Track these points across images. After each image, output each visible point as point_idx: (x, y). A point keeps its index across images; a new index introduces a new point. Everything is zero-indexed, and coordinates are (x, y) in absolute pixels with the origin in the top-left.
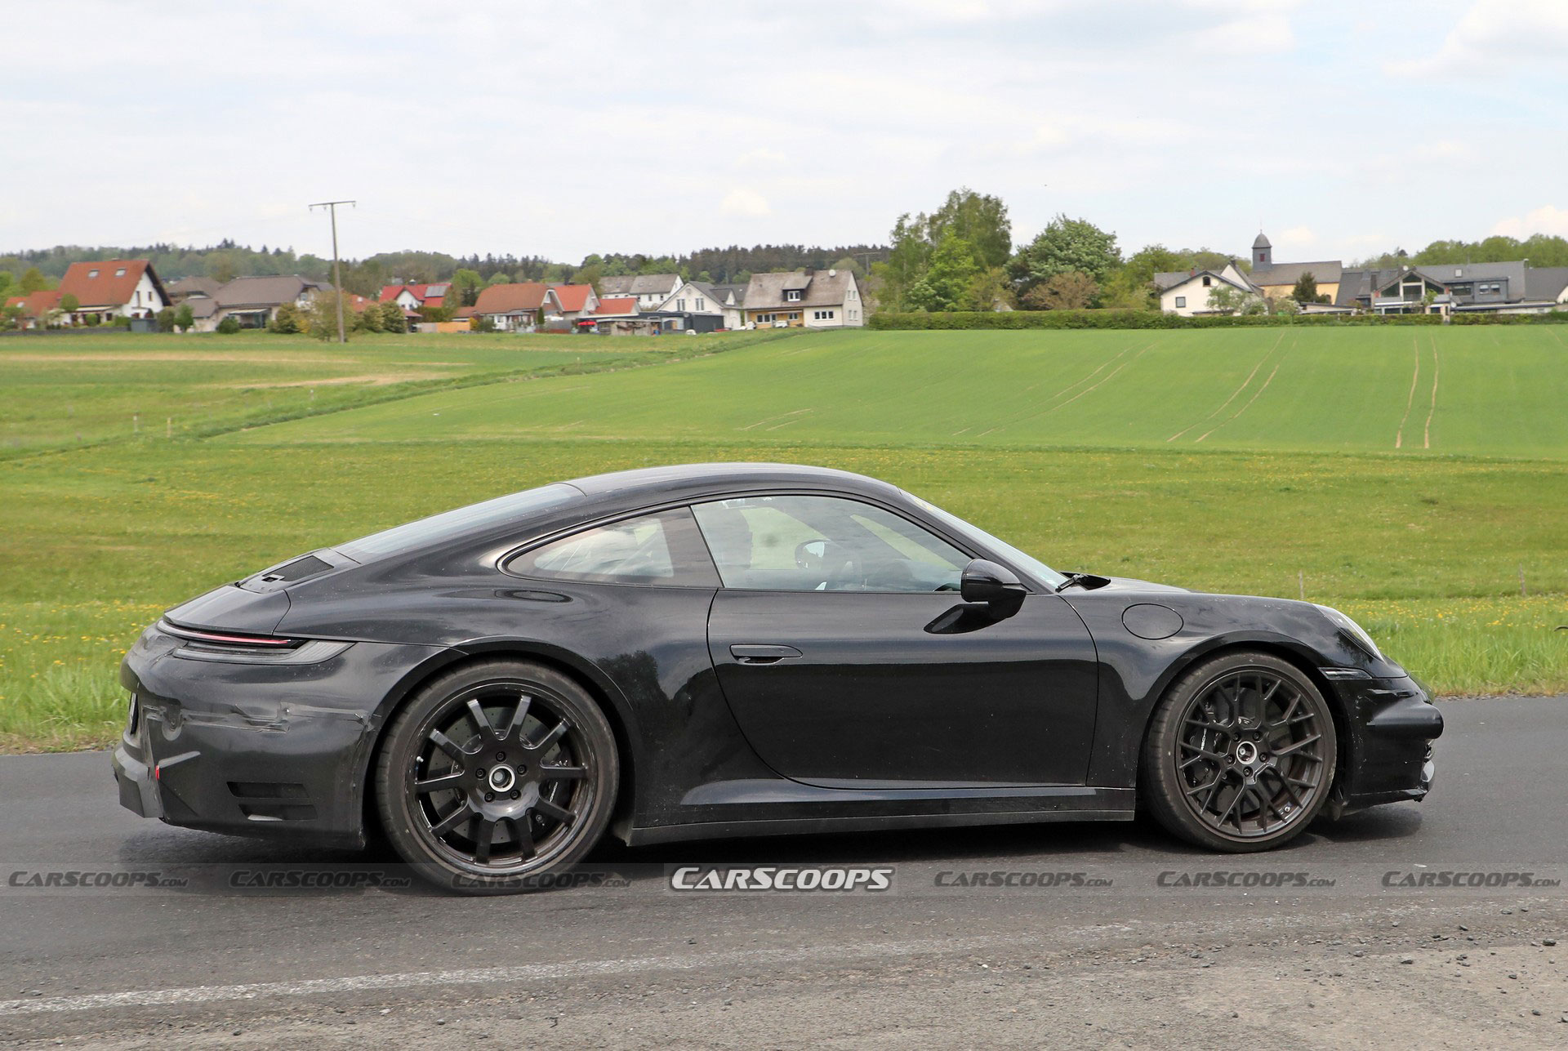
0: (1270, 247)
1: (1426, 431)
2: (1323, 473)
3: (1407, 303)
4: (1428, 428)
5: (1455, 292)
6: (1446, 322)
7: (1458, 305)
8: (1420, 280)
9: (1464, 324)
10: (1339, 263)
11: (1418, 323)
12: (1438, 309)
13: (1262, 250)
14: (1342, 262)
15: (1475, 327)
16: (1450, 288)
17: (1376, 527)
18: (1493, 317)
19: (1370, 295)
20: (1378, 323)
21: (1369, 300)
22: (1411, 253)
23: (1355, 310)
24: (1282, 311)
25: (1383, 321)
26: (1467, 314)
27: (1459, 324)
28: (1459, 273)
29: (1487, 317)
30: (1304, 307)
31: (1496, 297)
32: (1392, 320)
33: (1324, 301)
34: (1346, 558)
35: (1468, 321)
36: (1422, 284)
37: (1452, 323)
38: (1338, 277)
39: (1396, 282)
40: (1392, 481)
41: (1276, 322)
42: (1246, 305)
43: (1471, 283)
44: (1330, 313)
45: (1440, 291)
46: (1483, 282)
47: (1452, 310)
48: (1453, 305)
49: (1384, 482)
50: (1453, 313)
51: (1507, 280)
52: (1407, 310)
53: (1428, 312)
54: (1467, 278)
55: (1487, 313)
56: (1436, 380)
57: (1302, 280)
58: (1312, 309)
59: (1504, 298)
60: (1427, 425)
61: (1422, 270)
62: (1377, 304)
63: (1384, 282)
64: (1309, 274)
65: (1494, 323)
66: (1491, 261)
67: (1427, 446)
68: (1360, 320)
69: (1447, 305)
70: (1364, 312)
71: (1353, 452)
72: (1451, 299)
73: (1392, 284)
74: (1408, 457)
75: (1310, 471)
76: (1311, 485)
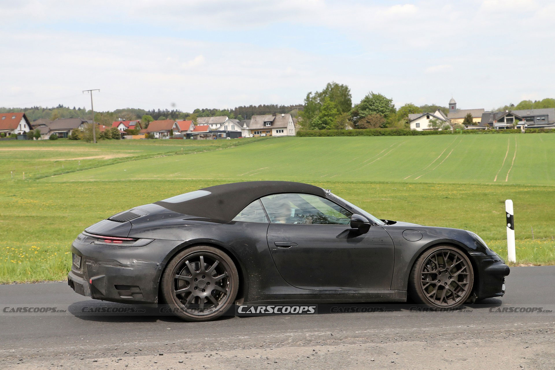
0: (455, 104)
1: (508, 175)
2: (462, 191)
3: (507, 125)
4: (509, 174)
5: (527, 120)
6: (523, 132)
7: (528, 125)
8: (512, 116)
9: (530, 133)
10: (483, 109)
11: (512, 132)
12: (520, 127)
13: (453, 105)
14: (485, 109)
15: (529, 134)
16: (525, 119)
17: (479, 212)
18: (541, 130)
19: (493, 122)
20: (496, 132)
21: (492, 124)
22: (516, 105)
23: (487, 128)
24: (458, 128)
25: (498, 132)
26: (532, 129)
27: (528, 133)
28: (528, 113)
29: (539, 130)
30: (467, 127)
31: (543, 122)
32: (501, 132)
33: (475, 124)
34: (465, 224)
35: (531, 132)
36: (514, 117)
37: (525, 132)
38: (481, 115)
39: (503, 117)
40: (488, 194)
41: (455, 133)
42: (443, 126)
43: (533, 117)
44: (477, 129)
45: (520, 120)
46: (538, 116)
47: (526, 127)
48: (526, 125)
49: (485, 195)
50: (526, 129)
51: (548, 116)
52: (507, 128)
53: (516, 128)
54: (532, 115)
55: (539, 129)
56: (515, 155)
57: (467, 116)
58: (469, 128)
59: (547, 123)
60: (509, 172)
61: (514, 112)
62: (495, 125)
63: (499, 116)
64: (470, 114)
65: (542, 132)
66: (545, 108)
67: (506, 181)
68: (489, 131)
69: (523, 125)
70: (490, 128)
71: (476, 183)
72: (525, 123)
73: (502, 117)
74: (497, 185)
75: (457, 190)
76: (456, 196)
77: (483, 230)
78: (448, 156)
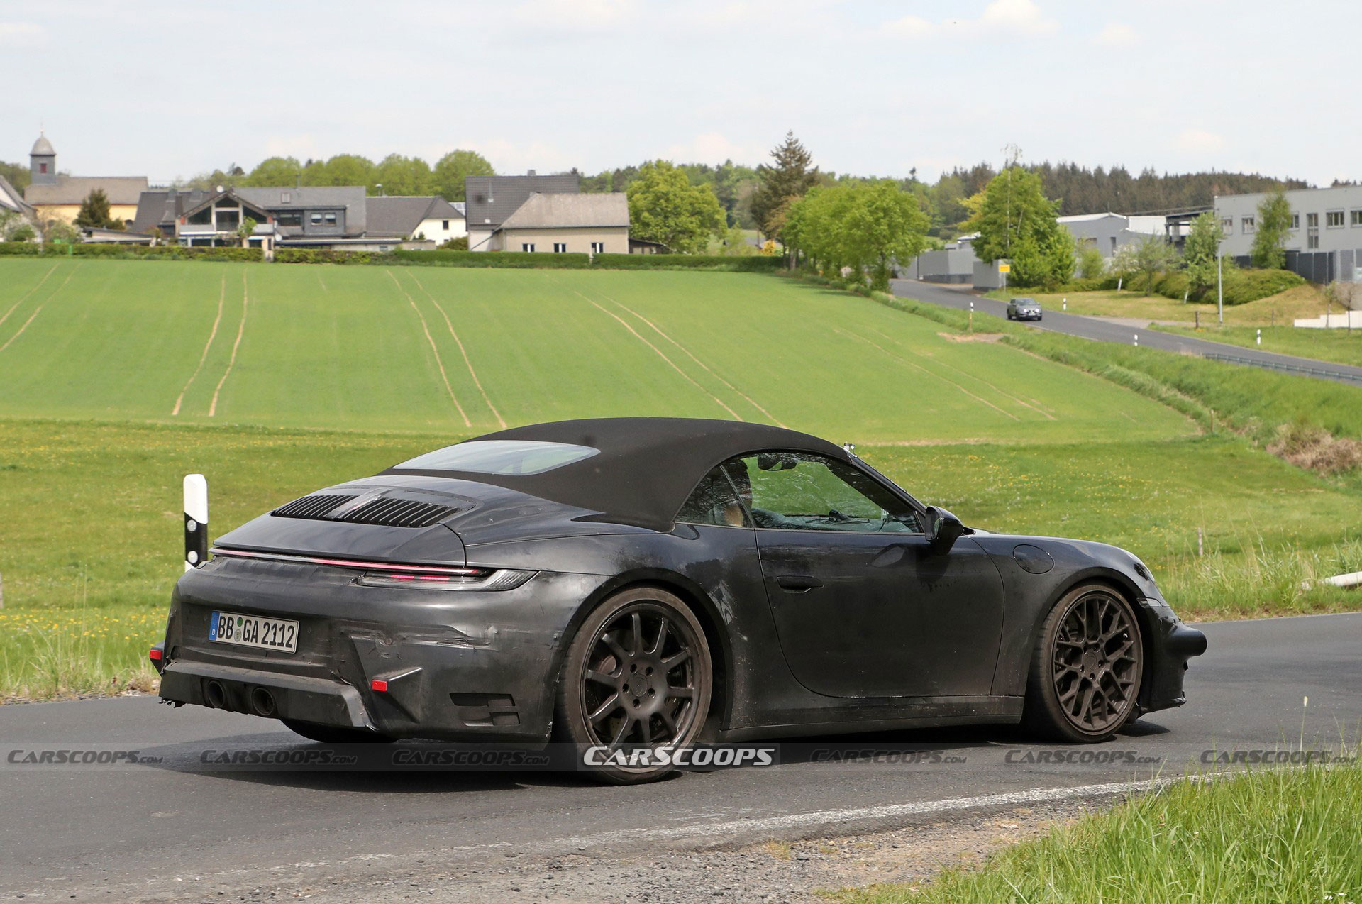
0: (53, 156)
1: (216, 394)
2: (66, 446)
3: (219, 233)
4: (220, 391)
5: (282, 222)
6: (268, 259)
7: (284, 238)
8: (236, 205)
9: (288, 262)
10: (145, 179)
11: (234, 259)
12: (259, 243)
13: (43, 160)
14: (149, 179)
15: (288, 264)
16: (275, 216)
17: (122, 515)
18: (325, 254)
19: (174, 222)
20: (182, 257)
21: (173, 227)
22: (248, 170)
23: (154, 240)
24: (60, 238)
25: (189, 255)
26: (295, 249)
27: (283, 261)
28: (286, 198)
29: (317, 255)
30: (90, 234)
31: (331, 230)
32: (200, 254)
33: (116, 227)
34: (73, 555)
35: (294, 258)
36: (240, 210)
37: (276, 260)
38: (136, 199)
39: (206, 206)
40: (152, 457)
41: (51, 251)
42: (10, 229)
43: (301, 211)
44: (122, 242)
45: (261, 219)
46: (316, 210)
47: (277, 244)
48: (278, 238)
49: (142, 458)
50: (278, 248)
51: (345, 210)
52: (219, 242)
53: (246, 245)
54: (296, 204)
55: (317, 250)
56: (241, 331)
57: (91, 198)
58: (97, 237)
59: (341, 231)
60: (219, 387)
61: (241, 193)
62: (182, 233)
63: (194, 205)
64: (100, 191)
65: (326, 262)
66: (338, 185)
67: (212, 413)
68: (161, 252)
69: (269, 237)
70: (164, 243)
71: (112, 420)
72: (275, 230)
73: (202, 208)
74: (181, 427)
75: (49, 443)
76: (46, 462)
77: (131, 575)
78: (22, 330)
